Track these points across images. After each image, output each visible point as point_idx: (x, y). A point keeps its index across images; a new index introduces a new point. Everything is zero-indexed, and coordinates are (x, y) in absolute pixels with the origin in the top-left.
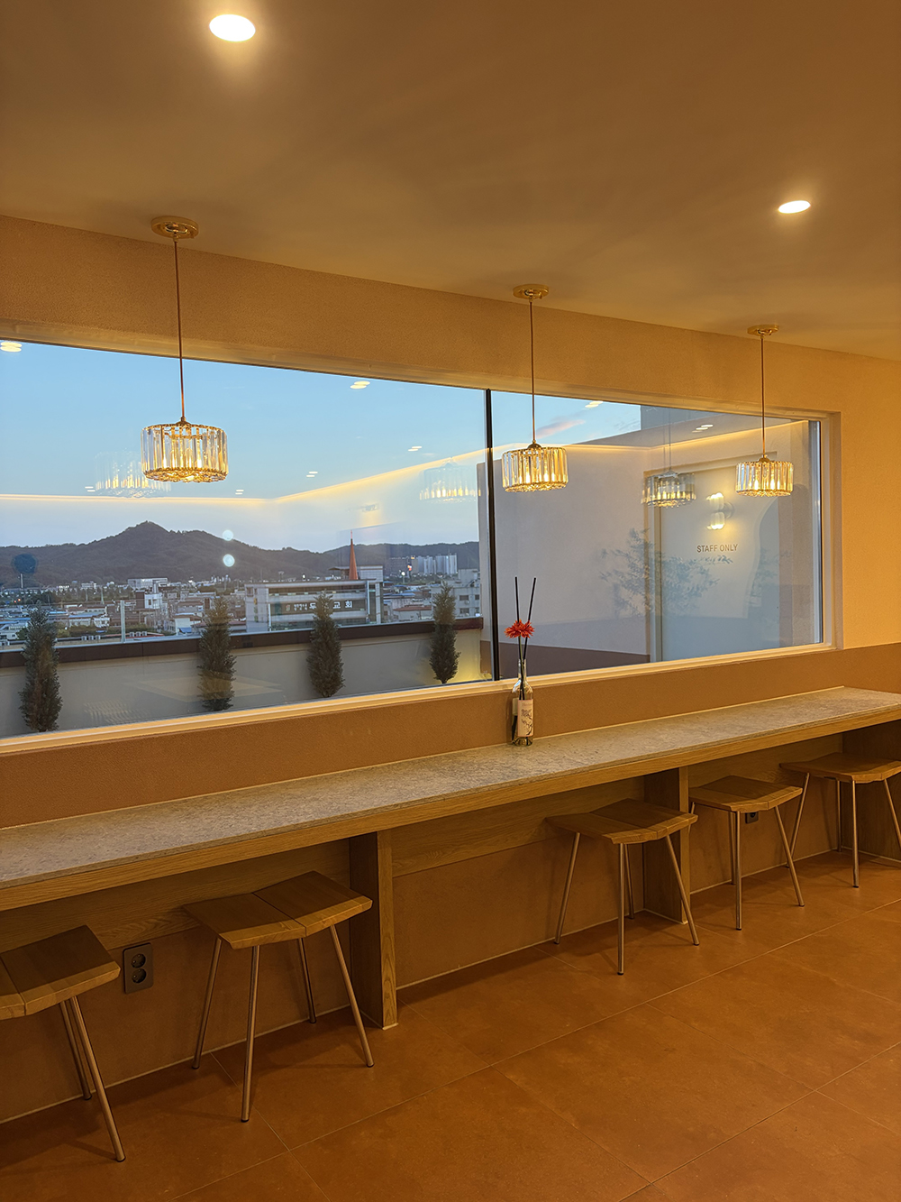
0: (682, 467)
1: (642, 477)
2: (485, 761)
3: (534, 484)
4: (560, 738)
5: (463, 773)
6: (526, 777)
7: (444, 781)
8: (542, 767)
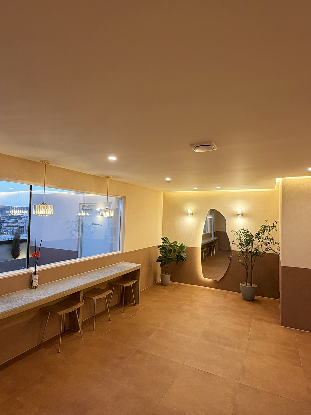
0: (89, 203)
1: (79, 204)
2: (20, 296)
3: (43, 214)
4: (46, 285)
5: (12, 302)
6: (33, 301)
7: (4, 306)
8: (39, 296)
